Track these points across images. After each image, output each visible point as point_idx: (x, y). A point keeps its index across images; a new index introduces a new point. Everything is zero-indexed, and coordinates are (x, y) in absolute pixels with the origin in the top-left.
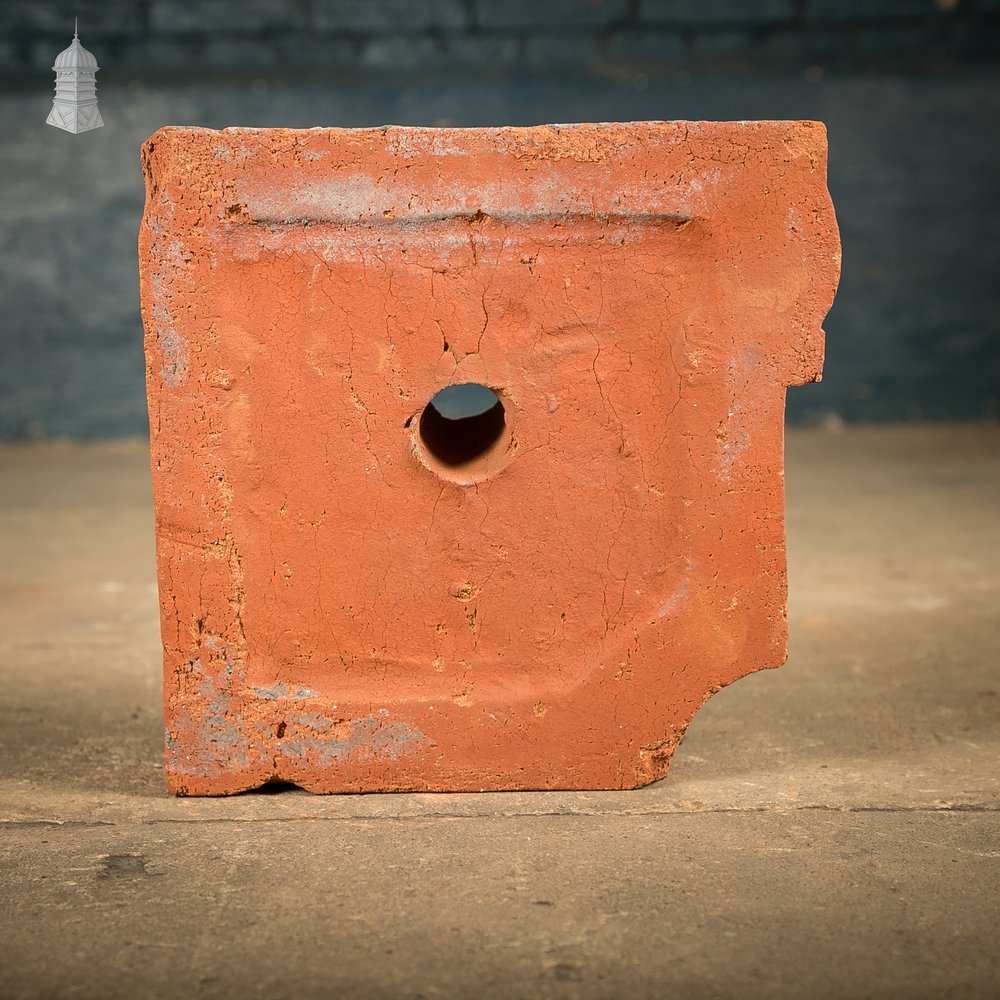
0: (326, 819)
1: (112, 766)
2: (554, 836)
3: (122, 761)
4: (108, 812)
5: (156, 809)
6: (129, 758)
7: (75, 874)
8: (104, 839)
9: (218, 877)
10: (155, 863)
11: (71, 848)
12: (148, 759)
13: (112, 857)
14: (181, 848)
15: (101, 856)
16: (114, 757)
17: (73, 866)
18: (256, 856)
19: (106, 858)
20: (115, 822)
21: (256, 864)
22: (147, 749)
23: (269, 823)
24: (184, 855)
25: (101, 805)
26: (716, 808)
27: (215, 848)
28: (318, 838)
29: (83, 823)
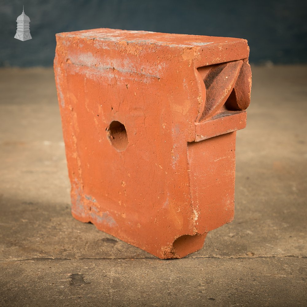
0: (137, 258)
1: (64, 232)
2: (210, 268)
3: (67, 230)
4: (67, 254)
5: (82, 253)
6: (69, 228)
7: (63, 282)
8: (69, 266)
9: (108, 285)
10: (87, 278)
11: (59, 270)
12: (75, 229)
13: (73, 275)
14: (94, 271)
15: (69, 274)
16: (64, 227)
17: (61, 279)
18: (118, 275)
19: (71, 275)
20: (71, 258)
21: (119, 279)
22: (74, 224)
23: (119, 260)
24: (95, 274)
25: (65, 250)
26: (259, 256)
27: (104, 271)
28: (136, 268)
29: (61, 259)
